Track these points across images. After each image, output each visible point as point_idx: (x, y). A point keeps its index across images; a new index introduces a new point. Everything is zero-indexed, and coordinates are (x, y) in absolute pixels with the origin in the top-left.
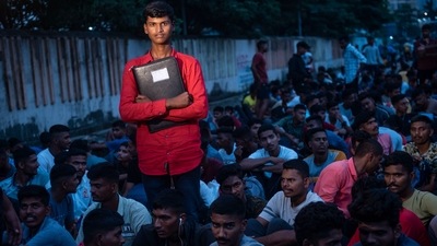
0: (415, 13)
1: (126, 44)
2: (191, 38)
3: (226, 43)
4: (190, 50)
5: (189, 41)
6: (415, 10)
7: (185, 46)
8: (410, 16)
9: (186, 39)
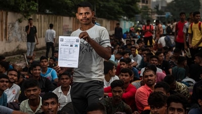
0: (150, 11)
1: (7, 14)
2: (41, 14)
3: (58, 18)
4: (40, 20)
5: (40, 15)
6: (150, 9)
7: (37, 18)
8: (147, 12)
9: (38, 14)
